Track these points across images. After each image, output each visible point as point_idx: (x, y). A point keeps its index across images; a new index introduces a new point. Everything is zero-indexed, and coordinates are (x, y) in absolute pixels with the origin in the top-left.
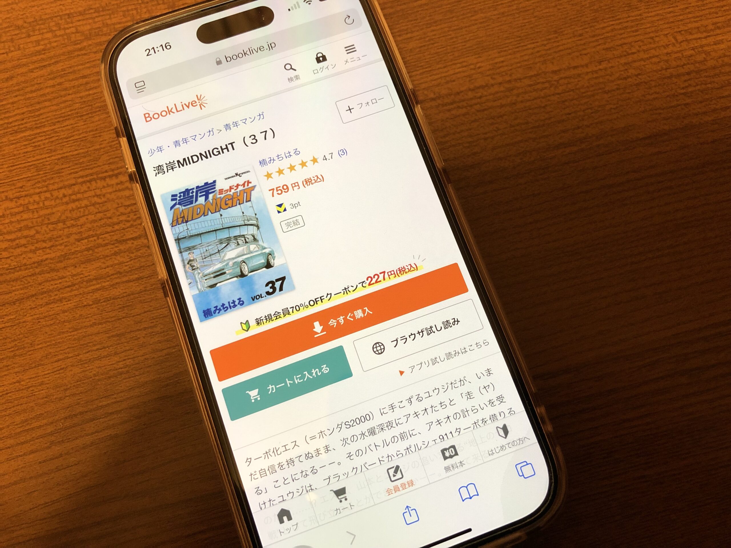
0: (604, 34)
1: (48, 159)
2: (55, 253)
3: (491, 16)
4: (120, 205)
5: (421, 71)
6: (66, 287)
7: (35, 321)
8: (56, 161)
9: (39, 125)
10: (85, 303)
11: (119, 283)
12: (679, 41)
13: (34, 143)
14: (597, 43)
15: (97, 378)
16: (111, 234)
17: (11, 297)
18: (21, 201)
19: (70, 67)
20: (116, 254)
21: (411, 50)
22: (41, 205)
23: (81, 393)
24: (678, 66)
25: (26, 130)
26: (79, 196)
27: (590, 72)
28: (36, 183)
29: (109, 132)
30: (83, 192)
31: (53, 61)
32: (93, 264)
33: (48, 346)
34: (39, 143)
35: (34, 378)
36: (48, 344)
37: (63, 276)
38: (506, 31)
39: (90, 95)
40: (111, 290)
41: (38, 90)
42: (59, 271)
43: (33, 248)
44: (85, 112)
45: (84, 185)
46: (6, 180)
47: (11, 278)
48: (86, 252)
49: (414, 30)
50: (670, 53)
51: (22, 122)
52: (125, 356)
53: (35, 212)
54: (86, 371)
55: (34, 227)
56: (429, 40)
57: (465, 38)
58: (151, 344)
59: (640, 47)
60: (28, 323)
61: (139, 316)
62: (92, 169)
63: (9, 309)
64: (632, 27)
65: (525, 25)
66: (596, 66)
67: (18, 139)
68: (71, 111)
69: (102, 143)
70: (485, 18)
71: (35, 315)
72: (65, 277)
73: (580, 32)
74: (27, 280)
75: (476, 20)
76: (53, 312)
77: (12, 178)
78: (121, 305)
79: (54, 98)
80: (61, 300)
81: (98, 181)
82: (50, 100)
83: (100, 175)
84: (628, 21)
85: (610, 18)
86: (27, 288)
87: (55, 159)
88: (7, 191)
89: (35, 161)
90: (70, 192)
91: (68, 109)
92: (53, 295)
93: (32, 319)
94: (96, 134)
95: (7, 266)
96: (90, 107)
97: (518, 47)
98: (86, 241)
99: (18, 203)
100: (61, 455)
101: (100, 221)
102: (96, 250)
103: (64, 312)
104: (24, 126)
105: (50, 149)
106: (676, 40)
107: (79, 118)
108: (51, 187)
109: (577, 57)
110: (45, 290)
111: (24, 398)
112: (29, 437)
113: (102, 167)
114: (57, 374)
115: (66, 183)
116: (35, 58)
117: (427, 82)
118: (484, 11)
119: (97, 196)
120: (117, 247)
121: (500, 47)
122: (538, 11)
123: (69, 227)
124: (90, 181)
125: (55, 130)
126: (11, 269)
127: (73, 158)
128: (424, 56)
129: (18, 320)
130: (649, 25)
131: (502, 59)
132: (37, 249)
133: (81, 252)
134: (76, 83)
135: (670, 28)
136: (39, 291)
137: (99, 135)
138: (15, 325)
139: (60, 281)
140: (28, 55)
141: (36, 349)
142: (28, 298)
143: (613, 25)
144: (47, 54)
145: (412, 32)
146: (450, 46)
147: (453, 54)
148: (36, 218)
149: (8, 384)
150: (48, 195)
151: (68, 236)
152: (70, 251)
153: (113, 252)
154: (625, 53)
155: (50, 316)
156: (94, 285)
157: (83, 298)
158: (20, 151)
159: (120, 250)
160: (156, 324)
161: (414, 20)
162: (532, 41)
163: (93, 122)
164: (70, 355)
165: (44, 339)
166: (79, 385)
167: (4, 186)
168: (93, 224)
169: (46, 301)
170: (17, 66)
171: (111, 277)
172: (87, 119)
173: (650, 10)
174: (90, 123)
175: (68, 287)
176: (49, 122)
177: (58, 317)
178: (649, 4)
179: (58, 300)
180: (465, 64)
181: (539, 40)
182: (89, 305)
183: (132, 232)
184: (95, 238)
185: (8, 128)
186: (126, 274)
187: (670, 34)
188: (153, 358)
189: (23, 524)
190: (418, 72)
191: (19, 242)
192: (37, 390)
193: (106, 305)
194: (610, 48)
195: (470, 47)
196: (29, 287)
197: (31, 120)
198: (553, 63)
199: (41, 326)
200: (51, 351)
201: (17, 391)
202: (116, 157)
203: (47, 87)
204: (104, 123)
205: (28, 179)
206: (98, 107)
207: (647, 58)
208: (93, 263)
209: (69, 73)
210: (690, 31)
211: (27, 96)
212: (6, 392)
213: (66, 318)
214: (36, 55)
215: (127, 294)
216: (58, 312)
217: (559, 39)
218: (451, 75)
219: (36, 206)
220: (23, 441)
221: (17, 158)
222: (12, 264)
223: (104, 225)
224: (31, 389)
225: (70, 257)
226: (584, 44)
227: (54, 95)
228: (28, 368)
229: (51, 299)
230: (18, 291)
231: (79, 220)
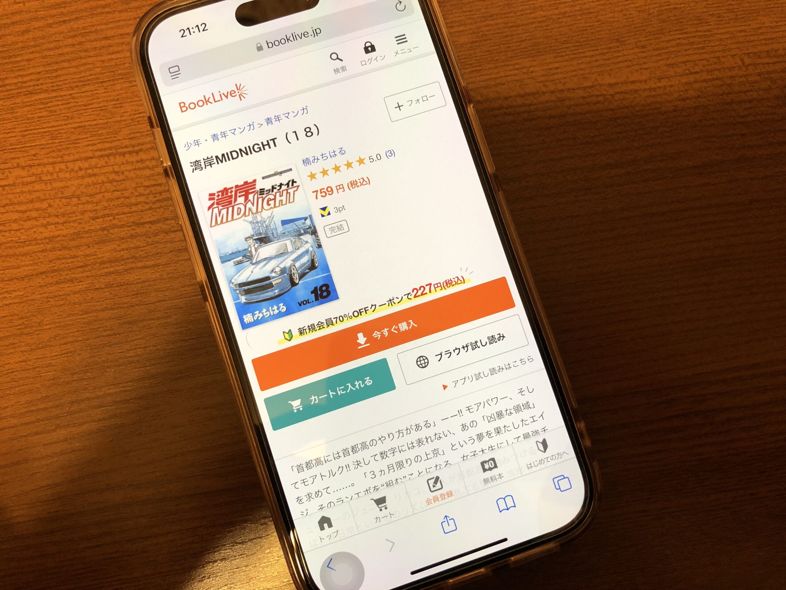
0: (668, 48)
1: (64, 127)
2: (68, 230)
3: (552, 15)
4: (139, 185)
5: (471, 69)
6: (78, 267)
7: (44, 299)
8: (73, 130)
9: (56, 88)
10: (97, 287)
11: (134, 268)
12: (746, 63)
13: (49, 107)
14: (659, 58)
15: (106, 364)
16: (128, 215)
17: (19, 272)
18: (34, 170)
19: (93, 26)
20: (132, 237)
21: (462, 44)
22: (55, 176)
23: (89, 378)
24: (740, 92)
25: (42, 92)
26: (96, 171)
27: (648, 89)
28: (50, 152)
29: (132, 103)
30: (100, 167)
31: (74, 16)
32: (107, 246)
33: (57, 327)
34: (55, 108)
35: (40, 358)
36: (57, 325)
37: (75, 255)
38: (565, 34)
39: (112, 59)
40: (125, 274)
41: (56, 48)
42: (71, 250)
43: (45, 222)
44: (106, 78)
45: (101, 159)
46: (18, 145)
47: (20, 252)
48: (101, 232)
49: (467, 22)
50: (733, 77)
51: (38, 83)
52: (137, 345)
53: (48, 184)
54: (95, 356)
55: (47, 199)
56: (482, 36)
57: (522, 38)
58: (163, 335)
59: (704, 66)
60: (36, 302)
61: (152, 305)
62: (111, 142)
63: (17, 285)
64: (700, 43)
65: (587, 30)
66: (655, 83)
67: (32, 101)
68: (91, 75)
69: (124, 114)
70: (545, 17)
71: (44, 293)
72: (78, 257)
73: (643, 43)
74: (37, 256)
75: (534, 18)
76: (63, 293)
77: (25, 144)
78: (134, 291)
79: (73, 60)
80: (72, 280)
81: (117, 156)
82: (68, 61)
83: (119, 151)
84: (695, 36)
85: (676, 30)
86: (36, 264)
87: (72, 128)
88: (19, 158)
89: (50, 127)
90: (86, 165)
91: (88, 73)
92: (64, 274)
93: (41, 298)
94: (117, 104)
95: (17, 238)
96: (112, 73)
97: (575, 54)
98: (101, 220)
99: (31, 172)
100: (66, 440)
101: (117, 200)
102: (111, 231)
103: (75, 293)
104: (39, 87)
105: (67, 116)
106: (743, 63)
107: (100, 85)
108: (66, 158)
109: (637, 71)
110: (55, 268)
111: (30, 378)
112: (33, 419)
113: (123, 141)
114: (66, 357)
115: (83, 155)
116: (54, 12)
117: (475, 82)
118: (544, 8)
119: (116, 173)
120: (133, 229)
121: (556, 51)
122: (602, 15)
123: (83, 204)
124: (108, 156)
125: (73, 96)
126: (20, 242)
127: (92, 128)
128: (475, 53)
129: (26, 297)
130: (717, 43)
131: (557, 65)
132: (49, 224)
133: (95, 232)
134: (98, 44)
135: (739, 48)
136: (49, 269)
137: (121, 105)
138: (23, 302)
139: (72, 260)
140: (47, 7)
141: (44, 329)
142: (37, 275)
143: (679, 39)
144: (68, 8)
145: (465, 25)
146: (504, 44)
147: (506, 54)
148: (49, 190)
149: (14, 362)
150: (63, 166)
151: (83, 213)
152: (84, 229)
153: (129, 235)
154: (687, 72)
155: (60, 296)
156: (107, 268)
157: (95, 281)
158: (35, 115)
159: (137, 233)
160: (170, 315)
161: (469, 11)
162: (591, 49)
163: (114, 91)
164: (80, 339)
165: (53, 320)
166: (87, 370)
167: (16, 152)
168: (109, 203)
169: (56, 280)
170: (34, 19)
171: (126, 261)
172: (108, 86)
173: (721, 27)
174: (111, 92)
175: (81, 267)
176: (67, 86)
177: (68, 298)
178: (720, 19)
179: (69, 280)
180: (517, 66)
181: (599, 48)
182: (102, 289)
183: (150, 215)
184: (111, 218)
185: (22, 87)
186: (141, 259)
187: (737, 56)
188: (166, 349)
189: (24, 505)
190: (467, 71)
191: (30, 214)
192: (44, 371)
193: (119, 290)
194: (672, 65)
195: (524, 48)
196: (40, 264)
197: (48, 81)
198: (610, 75)
199: (51, 306)
200: (60, 332)
201: (23, 370)
202: (138, 132)
203: (66, 46)
204: (126, 93)
205: (42, 147)
206: (120, 74)
207: (710, 79)
208: (108, 244)
209: (90, 32)
210: (758, 54)
211: (44, 54)
212: (10, 371)
213: (77, 300)
214: (55, 8)
215: (141, 280)
216: (69, 293)
217: (620, 49)
218: (501, 77)
219: (49, 177)
220: (27, 421)
221: (31, 123)
222: (22, 238)
223: (121, 205)
224: (38, 369)
225: (83, 235)
226: (646, 57)
227: (73, 55)
228: (35, 348)
229: (62, 278)
230: (27, 266)
231: (94, 197)
